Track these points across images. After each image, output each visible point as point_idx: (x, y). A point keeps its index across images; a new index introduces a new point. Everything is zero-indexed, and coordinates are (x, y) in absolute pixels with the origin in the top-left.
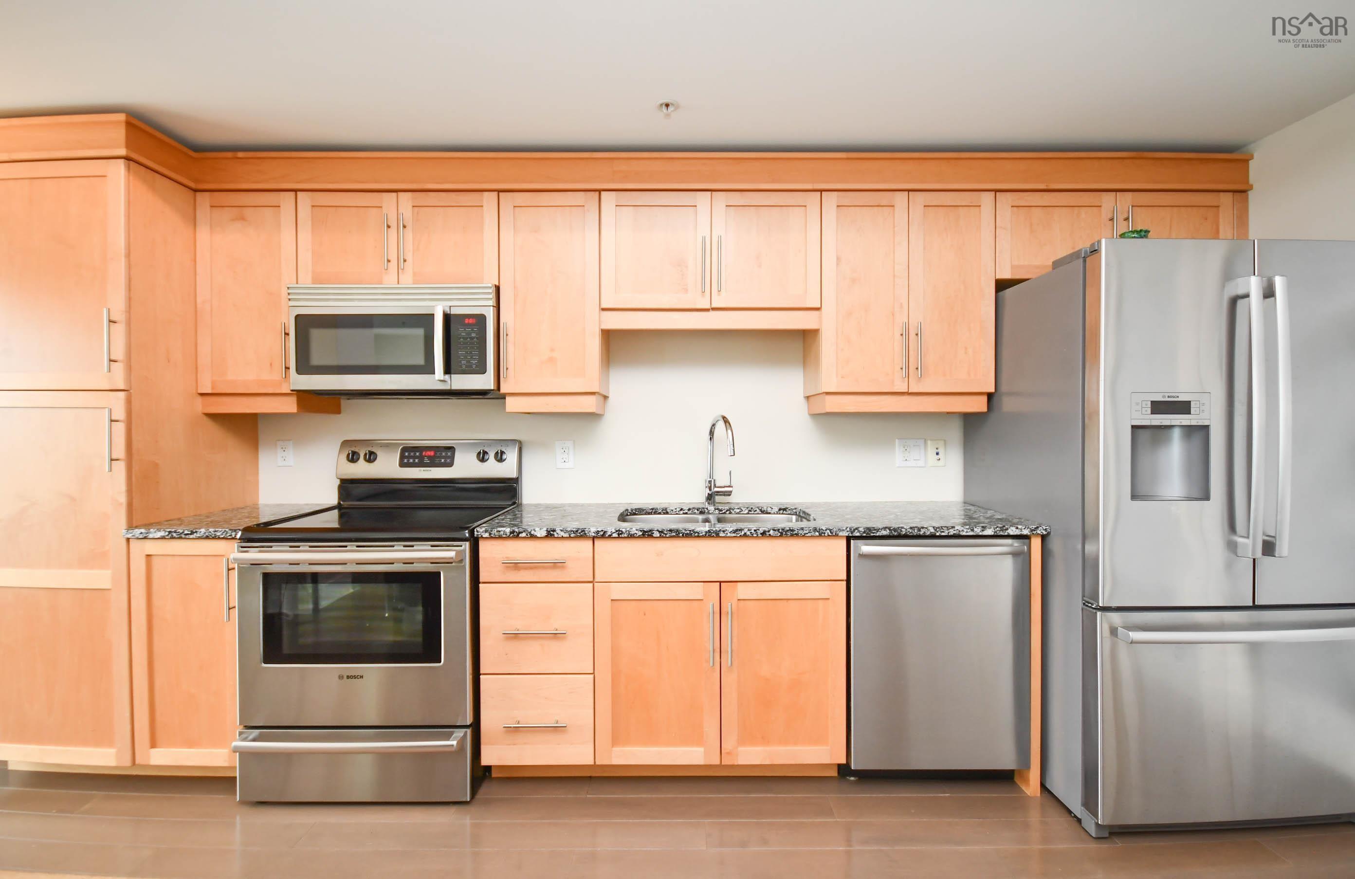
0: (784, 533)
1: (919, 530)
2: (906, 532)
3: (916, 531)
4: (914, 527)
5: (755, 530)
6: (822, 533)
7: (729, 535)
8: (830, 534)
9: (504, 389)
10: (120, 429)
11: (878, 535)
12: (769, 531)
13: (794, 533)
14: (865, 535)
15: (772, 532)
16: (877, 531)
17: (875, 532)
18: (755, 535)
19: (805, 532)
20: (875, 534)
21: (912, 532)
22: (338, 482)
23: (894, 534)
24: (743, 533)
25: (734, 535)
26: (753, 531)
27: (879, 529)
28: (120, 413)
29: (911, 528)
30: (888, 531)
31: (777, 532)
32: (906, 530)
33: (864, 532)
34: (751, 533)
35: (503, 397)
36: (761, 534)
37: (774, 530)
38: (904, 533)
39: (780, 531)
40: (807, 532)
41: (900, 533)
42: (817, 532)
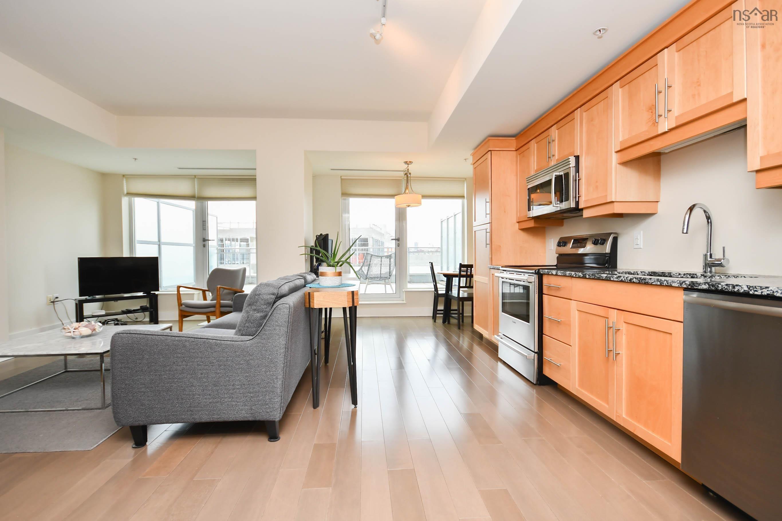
0: (641, 281)
1: (734, 287)
2: (722, 288)
3: (731, 288)
4: (729, 284)
5: (626, 278)
6: (662, 283)
7: (615, 280)
8: (667, 284)
9: (581, 207)
10: (488, 234)
11: (699, 288)
12: (633, 279)
13: (646, 281)
14: (690, 287)
15: (634, 280)
16: (699, 285)
17: (697, 285)
18: (626, 281)
19: (652, 281)
20: (697, 287)
21: (727, 289)
22: (557, 255)
23: (712, 289)
24: (621, 279)
25: (617, 280)
26: (625, 278)
27: (700, 284)
28: (488, 230)
29: (727, 285)
30: (707, 286)
31: (637, 280)
32: (722, 286)
33: (689, 285)
34: (625, 279)
35: (582, 210)
36: (629, 280)
37: (636, 279)
38: (720, 288)
39: (639, 279)
40: (653, 281)
41: (717, 289)
42: (659, 282)
